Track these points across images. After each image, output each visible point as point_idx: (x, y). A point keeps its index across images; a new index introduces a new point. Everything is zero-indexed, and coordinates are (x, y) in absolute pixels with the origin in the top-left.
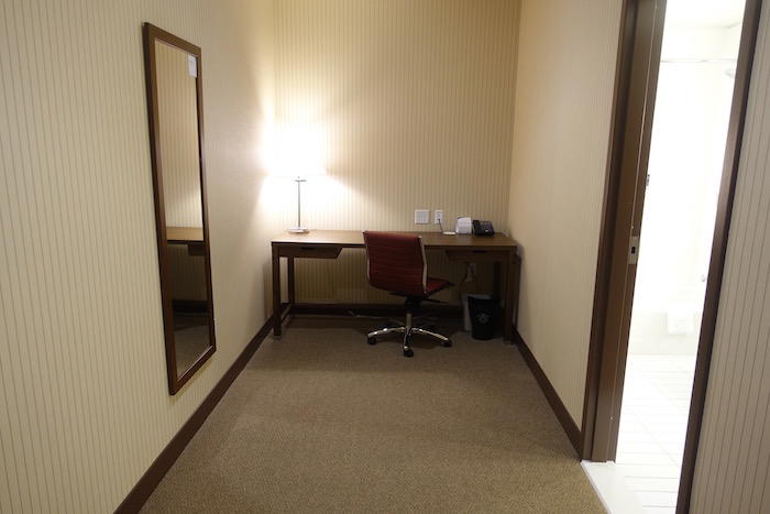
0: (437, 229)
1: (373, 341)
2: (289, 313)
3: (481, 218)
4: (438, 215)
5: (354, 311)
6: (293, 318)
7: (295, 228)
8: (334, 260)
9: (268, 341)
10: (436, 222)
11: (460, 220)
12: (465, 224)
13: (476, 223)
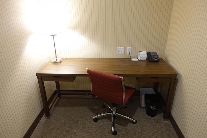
0: (128, 57)
1: (96, 120)
2: (58, 96)
3: (151, 51)
4: (129, 49)
5: (88, 94)
6: (60, 98)
7: (54, 60)
8: (73, 82)
9: (44, 119)
10: (128, 53)
11: (140, 53)
12: (143, 55)
13: (149, 54)
